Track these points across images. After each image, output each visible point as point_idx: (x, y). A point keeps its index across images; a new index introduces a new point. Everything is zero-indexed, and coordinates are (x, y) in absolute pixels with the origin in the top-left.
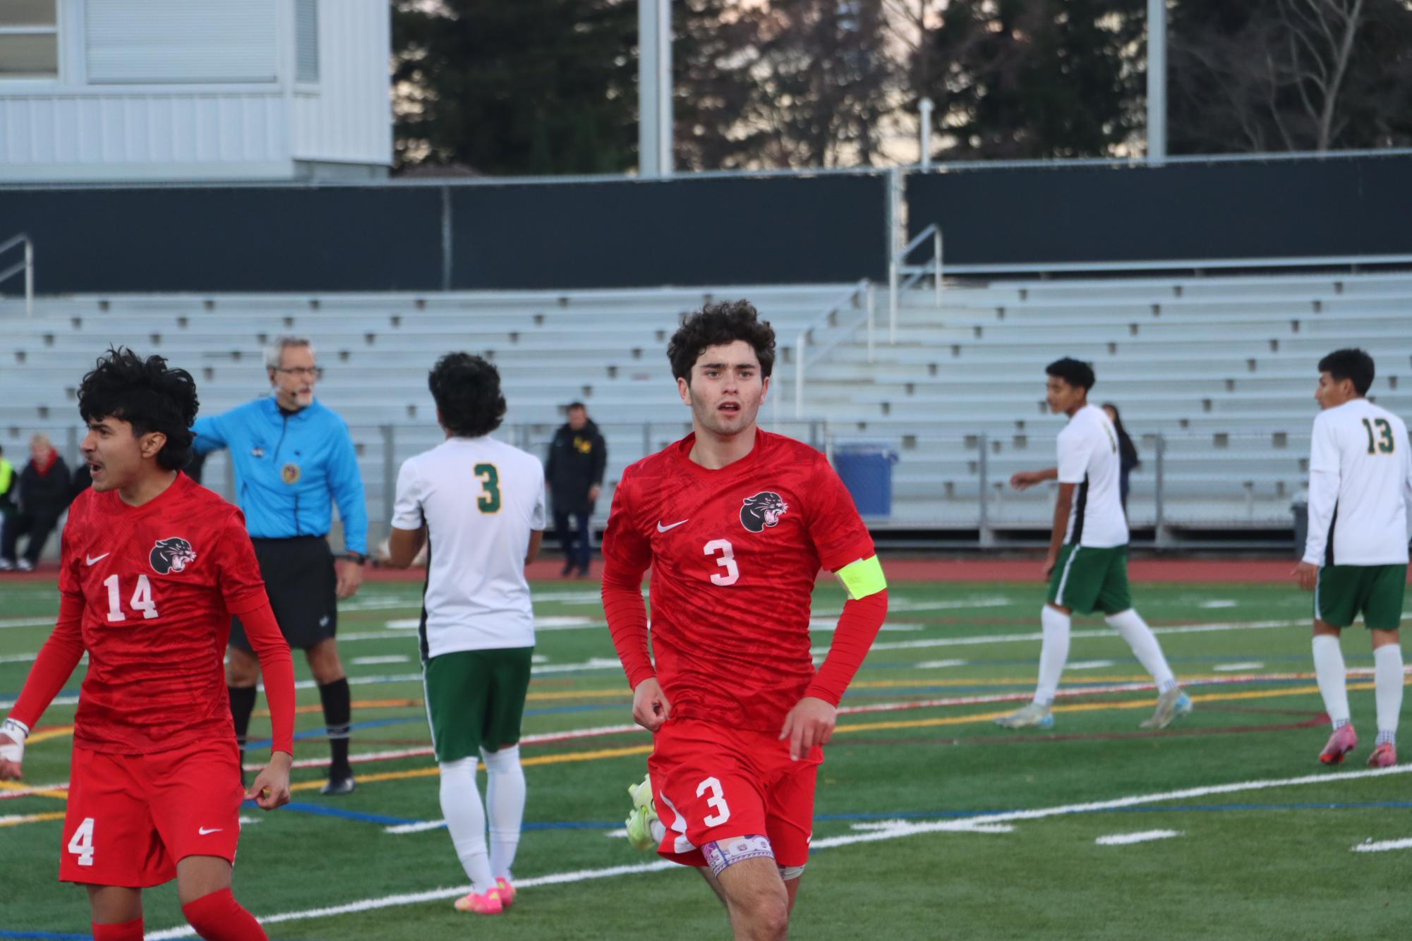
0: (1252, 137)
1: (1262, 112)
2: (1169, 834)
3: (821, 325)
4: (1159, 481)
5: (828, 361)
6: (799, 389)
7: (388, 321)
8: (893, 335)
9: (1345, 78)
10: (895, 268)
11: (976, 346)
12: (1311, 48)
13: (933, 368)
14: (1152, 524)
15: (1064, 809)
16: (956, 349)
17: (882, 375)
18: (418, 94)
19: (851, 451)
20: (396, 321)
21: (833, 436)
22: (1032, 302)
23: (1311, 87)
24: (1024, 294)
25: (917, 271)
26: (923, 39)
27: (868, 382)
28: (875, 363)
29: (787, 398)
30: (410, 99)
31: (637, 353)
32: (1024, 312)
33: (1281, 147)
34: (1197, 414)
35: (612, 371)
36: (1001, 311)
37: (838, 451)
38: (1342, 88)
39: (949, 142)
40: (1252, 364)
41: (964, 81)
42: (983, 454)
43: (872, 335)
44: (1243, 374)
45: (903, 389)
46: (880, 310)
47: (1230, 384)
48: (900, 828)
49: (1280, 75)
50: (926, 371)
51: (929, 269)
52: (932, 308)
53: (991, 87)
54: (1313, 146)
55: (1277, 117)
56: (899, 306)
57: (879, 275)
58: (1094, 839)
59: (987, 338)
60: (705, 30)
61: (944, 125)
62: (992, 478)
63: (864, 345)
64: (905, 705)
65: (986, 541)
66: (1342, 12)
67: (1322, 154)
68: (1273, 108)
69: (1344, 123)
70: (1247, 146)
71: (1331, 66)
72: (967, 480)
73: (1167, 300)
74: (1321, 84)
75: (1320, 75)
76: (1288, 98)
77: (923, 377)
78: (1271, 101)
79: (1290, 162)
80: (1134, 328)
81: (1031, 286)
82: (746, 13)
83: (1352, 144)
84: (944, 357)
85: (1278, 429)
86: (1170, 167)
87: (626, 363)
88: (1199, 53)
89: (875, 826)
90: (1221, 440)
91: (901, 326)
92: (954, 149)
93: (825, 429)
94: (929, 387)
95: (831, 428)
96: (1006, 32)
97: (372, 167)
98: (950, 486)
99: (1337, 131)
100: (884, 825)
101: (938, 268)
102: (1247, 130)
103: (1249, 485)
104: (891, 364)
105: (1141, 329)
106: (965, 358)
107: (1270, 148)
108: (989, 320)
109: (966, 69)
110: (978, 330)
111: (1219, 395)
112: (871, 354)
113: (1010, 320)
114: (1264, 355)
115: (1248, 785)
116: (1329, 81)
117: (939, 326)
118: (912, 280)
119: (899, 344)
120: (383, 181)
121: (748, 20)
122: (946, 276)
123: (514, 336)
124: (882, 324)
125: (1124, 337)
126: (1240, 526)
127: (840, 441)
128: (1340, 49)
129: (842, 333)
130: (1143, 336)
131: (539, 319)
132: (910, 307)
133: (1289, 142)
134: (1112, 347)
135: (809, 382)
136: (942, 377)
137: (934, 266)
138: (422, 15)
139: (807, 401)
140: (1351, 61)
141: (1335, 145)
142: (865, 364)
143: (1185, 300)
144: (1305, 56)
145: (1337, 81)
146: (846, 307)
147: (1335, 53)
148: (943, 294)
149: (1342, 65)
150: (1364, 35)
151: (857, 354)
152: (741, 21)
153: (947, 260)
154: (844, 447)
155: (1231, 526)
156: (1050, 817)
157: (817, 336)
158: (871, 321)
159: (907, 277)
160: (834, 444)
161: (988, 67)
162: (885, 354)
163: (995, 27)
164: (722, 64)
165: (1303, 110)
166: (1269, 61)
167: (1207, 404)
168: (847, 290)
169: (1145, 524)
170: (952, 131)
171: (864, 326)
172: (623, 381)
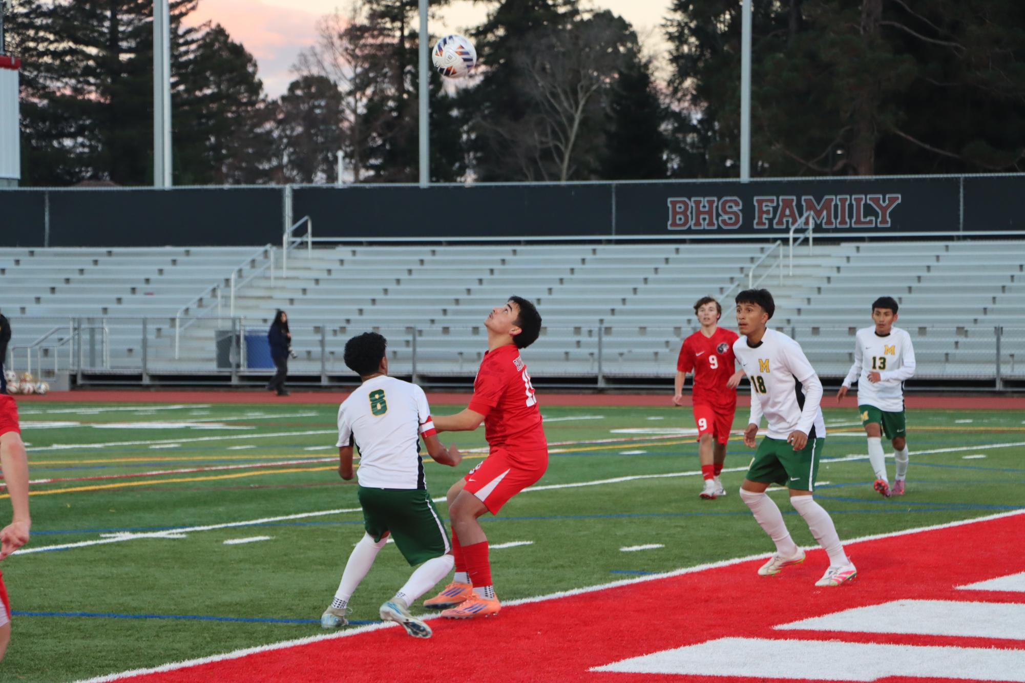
0: (528, 174)
1: (533, 161)
2: (267, 538)
3: (246, 268)
4: (414, 351)
5: (250, 286)
6: (232, 301)
7: (13, 263)
8: (285, 273)
9: (575, 145)
10: (287, 238)
11: (328, 280)
12: (557, 129)
13: (304, 291)
14: (411, 373)
15: (223, 525)
16: (317, 281)
17: (277, 294)
18: (87, 143)
19: (254, 334)
20: (17, 262)
21: (244, 326)
22: (358, 257)
23: (557, 148)
24: (354, 253)
25: (298, 240)
26: (356, 119)
27: (270, 298)
28: (275, 288)
29: (226, 306)
30: (83, 145)
31: (147, 281)
32: (355, 262)
33: (543, 179)
34: (439, 317)
35: (133, 290)
36: (342, 262)
37: (247, 334)
38: (573, 150)
39: (371, 173)
40: (469, 291)
41: (379, 142)
42: (323, 336)
43: (273, 273)
44: (464, 296)
45: (288, 302)
46: (278, 261)
47: (457, 301)
48: (126, 536)
49: (542, 143)
50: (300, 292)
51: (304, 239)
52: (306, 259)
53: (391, 145)
54: (558, 178)
55: (540, 164)
56: (289, 258)
57: (278, 242)
58: (223, 541)
59: (334, 276)
60: (247, 111)
61: (368, 164)
62: (328, 349)
63: (268, 278)
64: (195, 470)
65: (325, 382)
66: (573, 111)
67: (563, 183)
68: (538, 160)
69: (574, 168)
70: (525, 178)
71: (567, 139)
72: (316, 350)
73: (428, 258)
74: (562, 147)
75: (561, 142)
76: (547, 154)
77: (298, 296)
78: (537, 155)
79: (547, 187)
80: (410, 272)
81: (358, 249)
82: (269, 104)
83: (578, 179)
84: (311, 286)
85: (475, 325)
86: (431, 188)
87: (141, 286)
88: (500, 130)
89: (112, 535)
90: (446, 330)
91: (289, 268)
92: (373, 176)
93: (240, 322)
94: (303, 301)
95: (243, 322)
96: (400, 117)
97: (9, 180)
98: (309, 353)
99: (571, 172)
100: (118, 534)
101: (309, 239)
102: (525, 171)
103: (461, 354)
104: (283, 288)
105: (413, 272)
106: (322, 286)
107: (537, 179)
108: (335, 266)
109: (380, 135)
110: (329, 271)
111: (451, 307)
112: (273, 283)
113: (346, 267)
114: (475, 286)
115: (332, 512)
116: (566, 147)
117: (309, 269)
118: (295, 245)
119: (287, 278)
120: (15, 187)
121: (270, 107)
122: (314, 243)
123: (82, 271)
124: (278, 267)
125: (404, 276)
126: (455, 375)
127: (248, 328)
128: (571, 131)
129: (258, 271)
130: (415, 276)
131: (96, 262)
132: (295, 258)
133: (546, 176)
134: (398, 281)
135: (239, 297)
136: (309, 296)
137: (307, 237)
138: (90, 101)
139: (237, 307)
140: (577, 136)
141: (570, 178)
142: (270, 288)
143: (437, 258)
144: (554, 132)
145: (570, 146)
146: (260, 258)
147: (569, 131)
148: (310, 253)
149: (572, 138)
150: (583, 123)
151: (264, 283)
152: (266, 107)
153: (314, 235)
154: (250, 332)
155: (451, 375)
156: (213, 530)
157: (244, 273)
158: (272, 266)
159: (293, 242)
160: (245, 331)
161: (389, 135)
162: (280, 283)
163: (395, 114)
164: (259, 130)
165: (553, 160)
166: (536, 135)
167: (445, 312)
168: (261, 249)
169: (407, 374)
170: (372, 167)
171: (269, 268)
172: (138, 296)
